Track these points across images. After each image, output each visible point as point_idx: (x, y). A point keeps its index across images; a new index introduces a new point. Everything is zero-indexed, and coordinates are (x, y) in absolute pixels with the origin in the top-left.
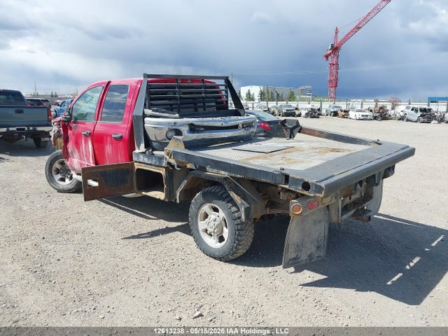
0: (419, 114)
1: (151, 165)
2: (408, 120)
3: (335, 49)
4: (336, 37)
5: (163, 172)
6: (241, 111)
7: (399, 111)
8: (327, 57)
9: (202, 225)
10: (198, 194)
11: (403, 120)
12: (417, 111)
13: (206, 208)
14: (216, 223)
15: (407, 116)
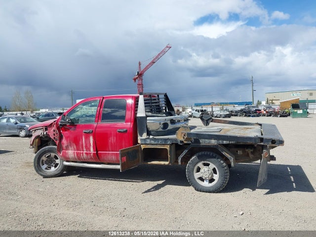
0: (200, 113)
1: (156, 144)
2: (194, 117)
3: (140, 75)
4: (140, 67)
5: (168, 147)
6: (173, 113)
7: (188, 112)
8: (135, 80)
9: (197, 175)
10: (193, 158)
11: (191, 117)
12: (198, 111)
13: (200, 165)
14: (210, 172)
15: (193, 115)
